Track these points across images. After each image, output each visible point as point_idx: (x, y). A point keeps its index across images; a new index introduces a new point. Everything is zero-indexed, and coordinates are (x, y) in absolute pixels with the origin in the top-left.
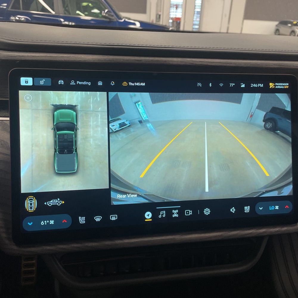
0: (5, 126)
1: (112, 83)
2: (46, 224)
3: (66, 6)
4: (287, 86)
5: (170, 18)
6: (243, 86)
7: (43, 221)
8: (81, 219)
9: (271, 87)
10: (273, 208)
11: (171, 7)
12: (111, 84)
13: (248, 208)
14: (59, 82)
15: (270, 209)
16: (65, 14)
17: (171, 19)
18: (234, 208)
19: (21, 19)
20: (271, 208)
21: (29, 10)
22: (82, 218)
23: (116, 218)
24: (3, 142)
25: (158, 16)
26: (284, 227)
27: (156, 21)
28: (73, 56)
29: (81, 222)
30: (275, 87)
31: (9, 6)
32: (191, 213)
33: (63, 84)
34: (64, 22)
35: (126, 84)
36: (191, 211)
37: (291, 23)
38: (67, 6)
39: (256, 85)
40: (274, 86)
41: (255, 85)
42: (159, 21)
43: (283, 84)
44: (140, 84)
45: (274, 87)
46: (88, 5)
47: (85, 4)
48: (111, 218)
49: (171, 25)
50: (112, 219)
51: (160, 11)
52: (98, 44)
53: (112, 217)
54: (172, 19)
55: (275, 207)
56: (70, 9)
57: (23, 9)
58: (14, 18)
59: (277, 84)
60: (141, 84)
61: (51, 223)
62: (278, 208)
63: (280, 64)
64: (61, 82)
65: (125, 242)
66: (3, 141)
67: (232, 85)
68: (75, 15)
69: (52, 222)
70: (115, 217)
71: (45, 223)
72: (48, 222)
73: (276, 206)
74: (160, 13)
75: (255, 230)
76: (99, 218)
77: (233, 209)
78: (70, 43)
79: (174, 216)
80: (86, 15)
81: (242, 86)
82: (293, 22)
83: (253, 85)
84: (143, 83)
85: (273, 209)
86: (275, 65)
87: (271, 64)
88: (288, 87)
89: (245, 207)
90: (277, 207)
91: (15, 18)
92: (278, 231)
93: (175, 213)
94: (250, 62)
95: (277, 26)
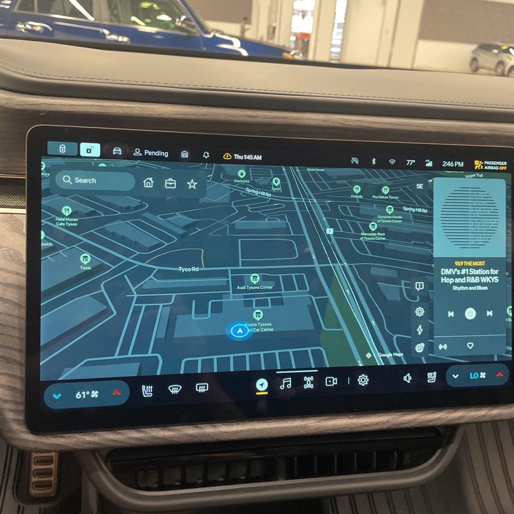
0: (16, 223)
1: (206, 155)
2: (84, 397)
3: (113, 7)
4: (505, 166)
5: (292, 32)
6: (430, 164)
7: (79, 392)
8: (146, 389)
9: (478, 168)
10: (476, 375)
11: (294, 14)
12: (204, 156)
13: (433, 375)
14: (114, 150)
15: (471, 378)
16: (111, 20)
17: (294, 36)
18: (409, 374)
19: (35, 28)
20: (473, 376)
21: (49, 13)
22: (147, 387)
23: (206, 388)
24: (12, 251)
25: (271, 29)
26: (494, 409)
27: (268, 38)
28: (140, 106)
29: (145, 395)
30: (484, 167)
31: (15, 5)
32: (335, 381)
33: (120, 154)
34: (109, 35)
35: (229, 157)
36: (336, 379)
37: (498, 47)
38: (115, 8)
39: (452, 163)
40: (482, 166)
41: (450, 164)
42: (272, 38)
43: (498, 163)
44: (253, 157)
45: (482, 168)
46: (151, 7)
47: (146, 5)
48: (198, 389)
49: (293, 46)
50: (200, 391)
51: (275, 21)
52: (183, 86)
53: (198, 386)
54: (295, 34)
55: (480, 375)
56: (120, 11)
57: (39, 11)
58: (23, 26)
59: (488, 163)
60: (255, 157)
61: (93, 396)
62: (484, 377)
63: (492, 128)
64: (117, 150)
65: (222, 432)
66: (12, 249)
67: (410, 162)
68: (128, 23)
69: (95, 394)
70: (204, 387)
71: (82, 395)
72: (88, 393)
73: (481, 373)
74: (274, 24)
75: (444, 413)
76: (177, 388)
77: (407, 377)
78: (135, 83)
79: (306, 386)
80: (147, 24)
81: (427, 165)
82: (501, 47)
83: (446, 163)
84: (258, 156)
85: (476, 378)
86: (484, 129)
87: (479, 128)
88: (505, 168)
89: (428, 374)
90: (483, 375)
91: (25, 25)
92: (484, 416)
93: (309, 382)
94: (442, 124)
95: (474, 52)
